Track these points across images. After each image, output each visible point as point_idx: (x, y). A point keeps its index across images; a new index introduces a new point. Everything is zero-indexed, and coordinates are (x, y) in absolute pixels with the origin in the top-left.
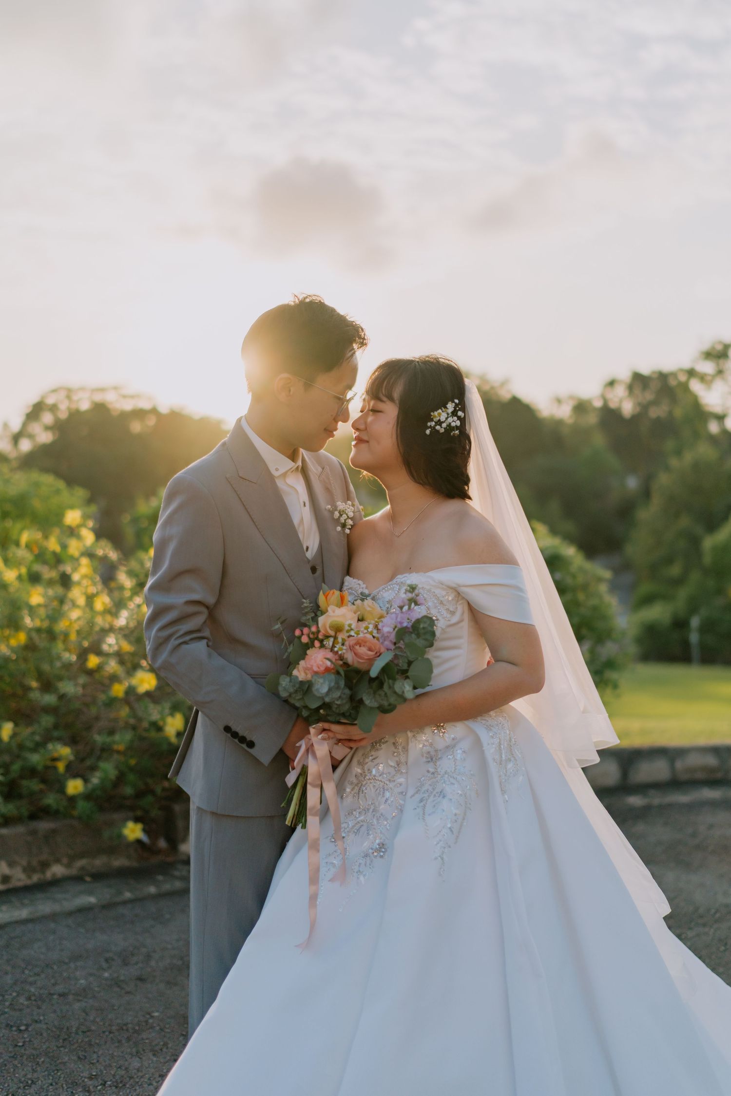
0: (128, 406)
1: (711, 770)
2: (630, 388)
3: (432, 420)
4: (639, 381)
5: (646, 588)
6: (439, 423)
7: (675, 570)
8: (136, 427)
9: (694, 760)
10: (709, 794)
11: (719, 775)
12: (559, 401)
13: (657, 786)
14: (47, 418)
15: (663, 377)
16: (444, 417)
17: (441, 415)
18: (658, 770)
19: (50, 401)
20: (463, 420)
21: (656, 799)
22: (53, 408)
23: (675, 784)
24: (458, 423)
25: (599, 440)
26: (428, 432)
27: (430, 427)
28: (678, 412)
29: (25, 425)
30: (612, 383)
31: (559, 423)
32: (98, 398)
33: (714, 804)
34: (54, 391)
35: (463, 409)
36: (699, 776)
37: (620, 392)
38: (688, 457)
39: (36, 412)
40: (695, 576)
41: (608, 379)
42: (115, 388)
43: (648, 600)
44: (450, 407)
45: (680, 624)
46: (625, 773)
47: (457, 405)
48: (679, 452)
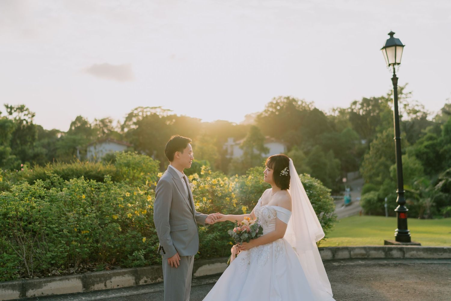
0: (165, 114)
1: (363, 255)
2: (362, 104)
3: (281, 172)
4: (366, 101)
5: (367, 185)
6: (283, 173)
7: (379, 179)
8: (168, 123)
9: (357, 251)
10: (361, 262)
11: (366, 257)
12: (334, 110)
13: (344, 260)
14: (135, 120)
15: (376, 100)
16: (284, 172)
17: (283, 171)
18: (346, 254)
19: (135, 112)
20: (289, 172)
21: (343, 263)
22: (137, 115)
23: (351, 259)
24: (287, 173)
25: (350, 126)
26: (280, 175)
27: (281, 174)
28: (382, 114)
29: (125, 122)
30: (355, 103)
31: (334, 118)
32: (153, 111)
33: (361, 265)
34: (136, 109)
35: (289, 169)
36: (359, 257)
37: (358, 106)
38: (385, 134)
39: (130, 117)
40: (387, 181)
41: (353, 101)
42: (160, 107)
43: (368, 190)
44: (285, 169)
45: (381, 200)
46: (334, 256)
47: (287, 168)
48: (381, 132)
